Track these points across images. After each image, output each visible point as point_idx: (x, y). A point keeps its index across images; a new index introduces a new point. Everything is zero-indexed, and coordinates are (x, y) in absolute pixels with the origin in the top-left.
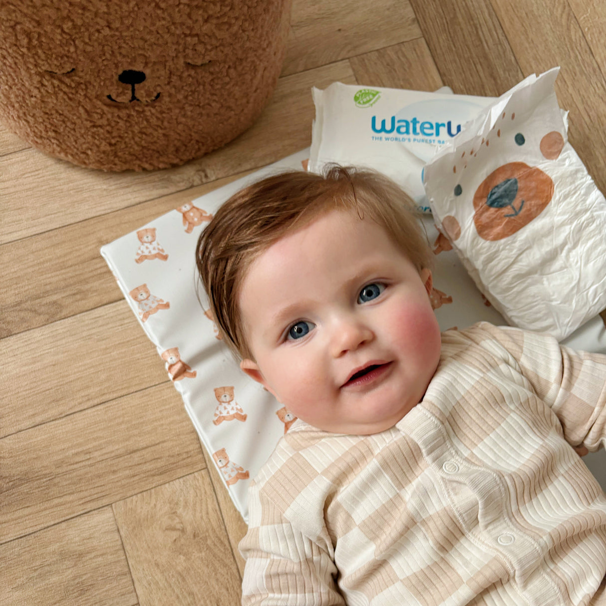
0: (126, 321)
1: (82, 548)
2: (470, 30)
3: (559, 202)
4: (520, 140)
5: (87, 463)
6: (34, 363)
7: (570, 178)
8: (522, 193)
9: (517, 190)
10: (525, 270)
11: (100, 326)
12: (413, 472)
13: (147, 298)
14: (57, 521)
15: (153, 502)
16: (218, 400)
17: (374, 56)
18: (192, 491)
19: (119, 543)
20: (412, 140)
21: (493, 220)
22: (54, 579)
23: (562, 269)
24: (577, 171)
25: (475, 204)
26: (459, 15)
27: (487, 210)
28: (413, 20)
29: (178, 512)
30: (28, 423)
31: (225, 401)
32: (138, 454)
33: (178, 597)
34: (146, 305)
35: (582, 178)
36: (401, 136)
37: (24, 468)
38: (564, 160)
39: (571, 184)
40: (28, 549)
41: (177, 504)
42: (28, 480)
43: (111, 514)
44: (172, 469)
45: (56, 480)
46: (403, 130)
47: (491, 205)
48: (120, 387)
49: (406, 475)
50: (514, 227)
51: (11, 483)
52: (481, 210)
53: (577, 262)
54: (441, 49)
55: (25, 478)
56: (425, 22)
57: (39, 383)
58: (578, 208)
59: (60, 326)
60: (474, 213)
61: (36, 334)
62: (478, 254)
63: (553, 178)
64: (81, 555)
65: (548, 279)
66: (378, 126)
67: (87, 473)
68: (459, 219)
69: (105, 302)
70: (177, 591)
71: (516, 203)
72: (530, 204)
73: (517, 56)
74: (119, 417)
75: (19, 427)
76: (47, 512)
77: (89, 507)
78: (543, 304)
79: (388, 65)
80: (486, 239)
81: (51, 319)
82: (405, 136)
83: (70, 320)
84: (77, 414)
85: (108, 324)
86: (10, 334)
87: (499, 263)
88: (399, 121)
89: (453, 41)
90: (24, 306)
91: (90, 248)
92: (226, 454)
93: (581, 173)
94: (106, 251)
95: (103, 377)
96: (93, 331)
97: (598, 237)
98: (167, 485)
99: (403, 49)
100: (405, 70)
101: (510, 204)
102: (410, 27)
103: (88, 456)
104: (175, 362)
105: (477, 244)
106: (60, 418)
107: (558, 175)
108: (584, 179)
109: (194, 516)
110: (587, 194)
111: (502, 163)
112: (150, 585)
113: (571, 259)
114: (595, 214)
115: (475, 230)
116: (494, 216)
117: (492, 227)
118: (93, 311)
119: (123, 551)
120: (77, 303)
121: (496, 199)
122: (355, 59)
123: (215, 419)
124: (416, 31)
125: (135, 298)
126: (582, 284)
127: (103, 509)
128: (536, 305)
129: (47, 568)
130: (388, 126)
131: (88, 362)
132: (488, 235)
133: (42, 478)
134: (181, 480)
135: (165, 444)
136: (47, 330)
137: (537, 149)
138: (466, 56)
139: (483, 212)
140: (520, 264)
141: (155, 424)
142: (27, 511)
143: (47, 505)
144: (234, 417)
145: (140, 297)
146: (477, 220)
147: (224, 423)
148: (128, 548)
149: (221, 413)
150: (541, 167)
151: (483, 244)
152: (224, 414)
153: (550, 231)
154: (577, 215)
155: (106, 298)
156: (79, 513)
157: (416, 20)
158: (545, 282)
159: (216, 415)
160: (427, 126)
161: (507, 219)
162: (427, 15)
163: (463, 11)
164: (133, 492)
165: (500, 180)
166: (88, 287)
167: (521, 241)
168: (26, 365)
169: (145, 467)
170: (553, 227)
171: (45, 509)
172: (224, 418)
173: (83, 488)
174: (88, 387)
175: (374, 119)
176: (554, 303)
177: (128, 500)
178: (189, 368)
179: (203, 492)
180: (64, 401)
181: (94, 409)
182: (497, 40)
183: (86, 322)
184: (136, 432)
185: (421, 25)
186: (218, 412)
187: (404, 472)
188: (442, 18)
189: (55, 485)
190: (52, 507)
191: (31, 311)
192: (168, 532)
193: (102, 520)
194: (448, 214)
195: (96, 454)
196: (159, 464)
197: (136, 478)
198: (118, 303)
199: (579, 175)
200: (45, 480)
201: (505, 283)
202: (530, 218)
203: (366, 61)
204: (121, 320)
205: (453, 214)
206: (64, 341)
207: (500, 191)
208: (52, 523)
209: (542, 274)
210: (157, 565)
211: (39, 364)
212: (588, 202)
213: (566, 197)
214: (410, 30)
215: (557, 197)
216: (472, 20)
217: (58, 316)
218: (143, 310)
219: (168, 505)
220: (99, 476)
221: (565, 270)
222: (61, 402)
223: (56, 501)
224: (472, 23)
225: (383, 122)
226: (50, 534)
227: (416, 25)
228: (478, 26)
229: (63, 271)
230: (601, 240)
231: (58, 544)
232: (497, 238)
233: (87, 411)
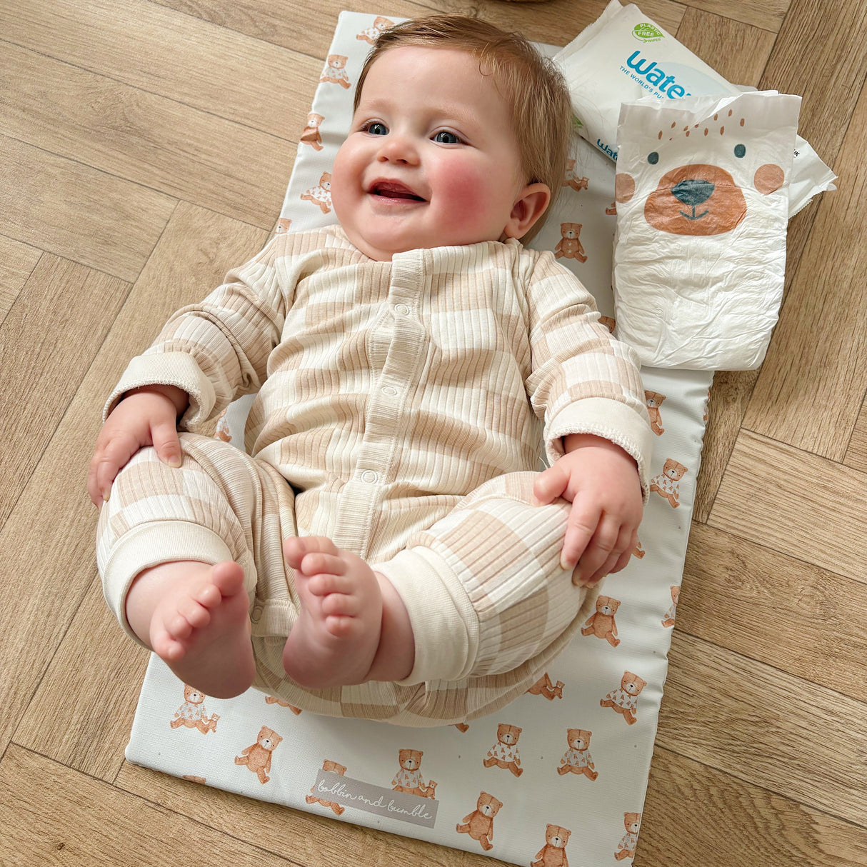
0: (312, 78)
1: (133, 212)
2: (831, 57)
3: (740, 235)
4: (740, 151)
5: (191, 157)
6: (221, 57)
7: (765, 221)
8: (712, 203)
9: (708, 197)
10: (664, 275)
11: (291, 68)
12: (378, 299)
13: (338, 69)
14: (134, 180)
15: (210, 223)
16: (320, 182)
17: (714, 19)
18: (243, 240)
19: (161, 232)
20: (654, 92)
21: (666, 208)
22: (96, 218)
23: (701, 302)
24: (776, 220)
25: (661, 182)
26: (832, 39)
27: (668, 195)
28: (781, 14)
29: (221, 245)
30: (176, 96)
31: (325, 187)
32: (232, 180)
33: (164, 305)
34: (333, 72)
35: (777, 229)
36: (647, 82)
37: (146, 125)
38: (773, 201)
39: (762, 227)
40: (98, 182)
41: (225, 239)
42: (141, 136)
43: (173, 206)
44: (245, 212)
45: (159, 152)
46: (653, 78)
47: (674, 193)
48: (263, 122)
49: (370, 296)
50: (681, 228)
51: (129, 129)
52: (662, 191)
53: (719, 305)
54: (785, 55)
55: (140, 133)
56: (791, 23)
57: (210, 75)
58: (754, 254)
59: (263, 46)
60: (654, 189)
61: (241, 39)
62: (631, 228)
63: (750, 208)
64: (128, 217)
65: (681, 302)
66: (634, 62)
67: (184, 164)
68: (638, 186)
69: (310, 53)
70: (168, 300)
71: (700, 208)
72: (712, 220)
73: (857, 111)
74: (243, 143)
75: (168, 94)
76: (133, 168)
77: (164, 188)
78: (659, 320)
79: (720, 35)
80: (648, 221)
81: (261, 36)
82: (651, 85)
83: (273, 47)
84: (215, 118)
85: (298, 70)
86: (222, 24)
87: (643, 252)
88: (656, 70)
89: (803, 56)
90: (250, 12)
91: (336, 5)
92: (289, 226)
93: (780, 225)
94: (344, 16)
95: (259, 105)
96: (282, 68)
97: (755, 296)
98: (230, 220)
99: (748, 31)
100: (732, 50)
101: (693, 204)
102: (773, 17)
103: (196, 153)
104: (312, 126)
105: (636, 219)
106: (202, 111)
107: (756, 209)
108: (778, 232)
109: (229, 258)
110: (772, 248)
111: (711, 162)
112: (154, 278)
113: (716, 299)
114: (767, 271)
115: (644, 205)
116: (670, 205)
117: (661, 214)
118: (295, 53)
119: (156, 238)
120: (289, 39)
121: (683, 190)
122: (694, 10)
123: (305, 194)
124: (776, 24)
125: (330, 62)
126: (709, 330)
127: (172, 198)
128: (651, 317)
129: (98, 207)
130: (642, 68)
131: (257, 86)
132: (653, 218)
133: (152, 142)
134: (244, 224)
135: (256, 189)
136: (250, 42)
137: (752, 172)
138: (804, 77)
139: (662, 195)
140: (663, 266)
141: (264, 169)
142: (121, 156)
143: (137, 163)
144: (320, 203)
145: (334, 64)
146: (653, 196)
147: (309, 202)
148: (163, 239)
149: (313, 193)
150: (744, 191)
151: (642, 223)
152: (315, 196)
153: (714, 258)
154: (749, 260)
155: (314, 51)
156: (153, 187)
157: (785, 16)
158: (677, 303)
159: (308, 191)
160: (679, 90)
161: (679, 216)
162: (801, 17)
163: (840, 36)
164: (202, 204)
165: (698, 177)
166: (308, 33)
167: (680, 246)
168: (214, 55)
169: (227, 194)
170: (719, 255)
171: (135, 165)
172: (312, 199)
173: (172, 173)
174: (241, 104)
175: (637, 53)
176: (670, 328)
177: (194, 207)
178: (320, 141)
179: (252, 246)
180: (215, 101)
181: (231, 123)
182: (851, 83)
183: (283, 57)
184: (244, 162)
185: (786, 22)
186: (311, 191)
187: (371, 293)
188: (812, 30)
189: (155, 154)
190: (140, 168)
191: (252, 19)
192: (200, 252)
193: (164, 205)
194: (629, 173)
195: (203, 156)
196: (240, 200)
197: (215, 196)
198: (319, 61)
199: (777, 225)
200: (152, 145)
201: (638, 274)
202: (702, 231)
203: (703, 18)
204: (309, 74)
205: (634, 177)
206: (255, 58)
207: (691, 186)
208: (130, 179)
209: (679, 293)
210: (171, 269)
211: (223, 61)
212: (767, 256)
213: (749, 236)
214: (770, 19)
215: (741, 230)
216: (842, 50)
217: (268, 38)
218: (328, 74)
219: (219, 234)
220: (190, 173)
221: (705, 305)
222: (212, 100)
223: (146, 166)
224: (839, 52)
225: (643, 61)
226: (121, 185)
227: (781, 20)
228: (843, 59)
229: (301, 8)
230: (756, 301)
231: (120, 196)
232: (659, 227)
233: (223, 121)
